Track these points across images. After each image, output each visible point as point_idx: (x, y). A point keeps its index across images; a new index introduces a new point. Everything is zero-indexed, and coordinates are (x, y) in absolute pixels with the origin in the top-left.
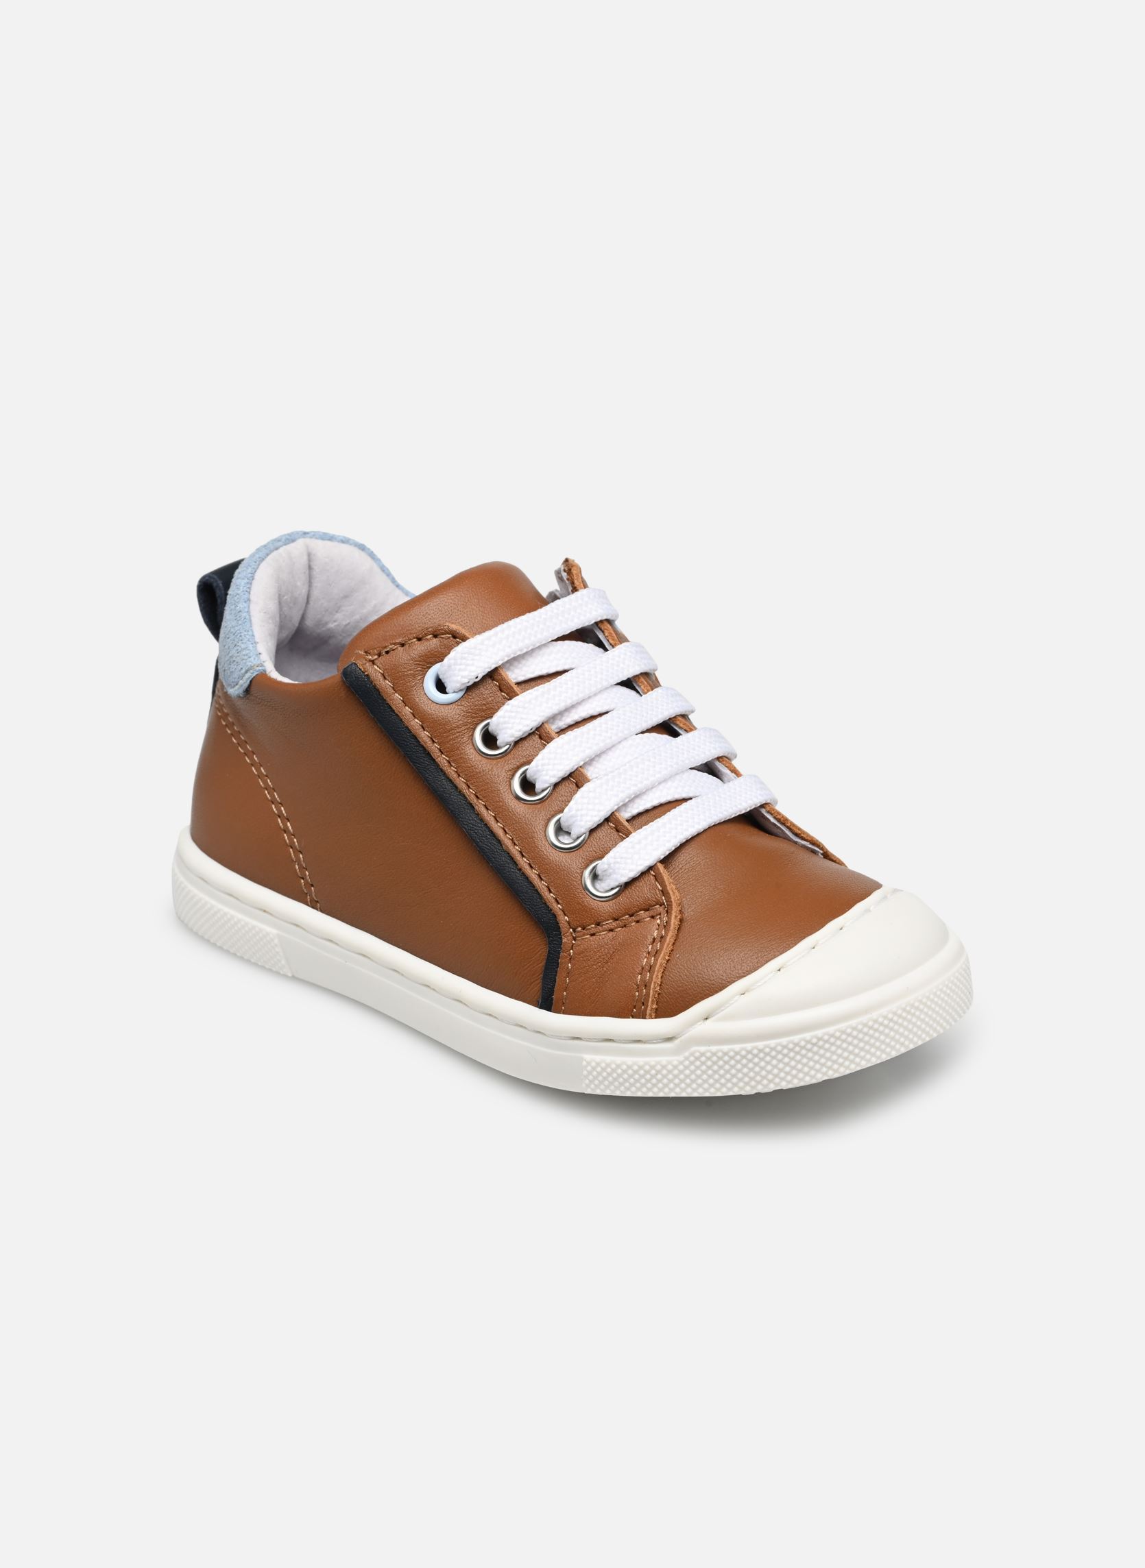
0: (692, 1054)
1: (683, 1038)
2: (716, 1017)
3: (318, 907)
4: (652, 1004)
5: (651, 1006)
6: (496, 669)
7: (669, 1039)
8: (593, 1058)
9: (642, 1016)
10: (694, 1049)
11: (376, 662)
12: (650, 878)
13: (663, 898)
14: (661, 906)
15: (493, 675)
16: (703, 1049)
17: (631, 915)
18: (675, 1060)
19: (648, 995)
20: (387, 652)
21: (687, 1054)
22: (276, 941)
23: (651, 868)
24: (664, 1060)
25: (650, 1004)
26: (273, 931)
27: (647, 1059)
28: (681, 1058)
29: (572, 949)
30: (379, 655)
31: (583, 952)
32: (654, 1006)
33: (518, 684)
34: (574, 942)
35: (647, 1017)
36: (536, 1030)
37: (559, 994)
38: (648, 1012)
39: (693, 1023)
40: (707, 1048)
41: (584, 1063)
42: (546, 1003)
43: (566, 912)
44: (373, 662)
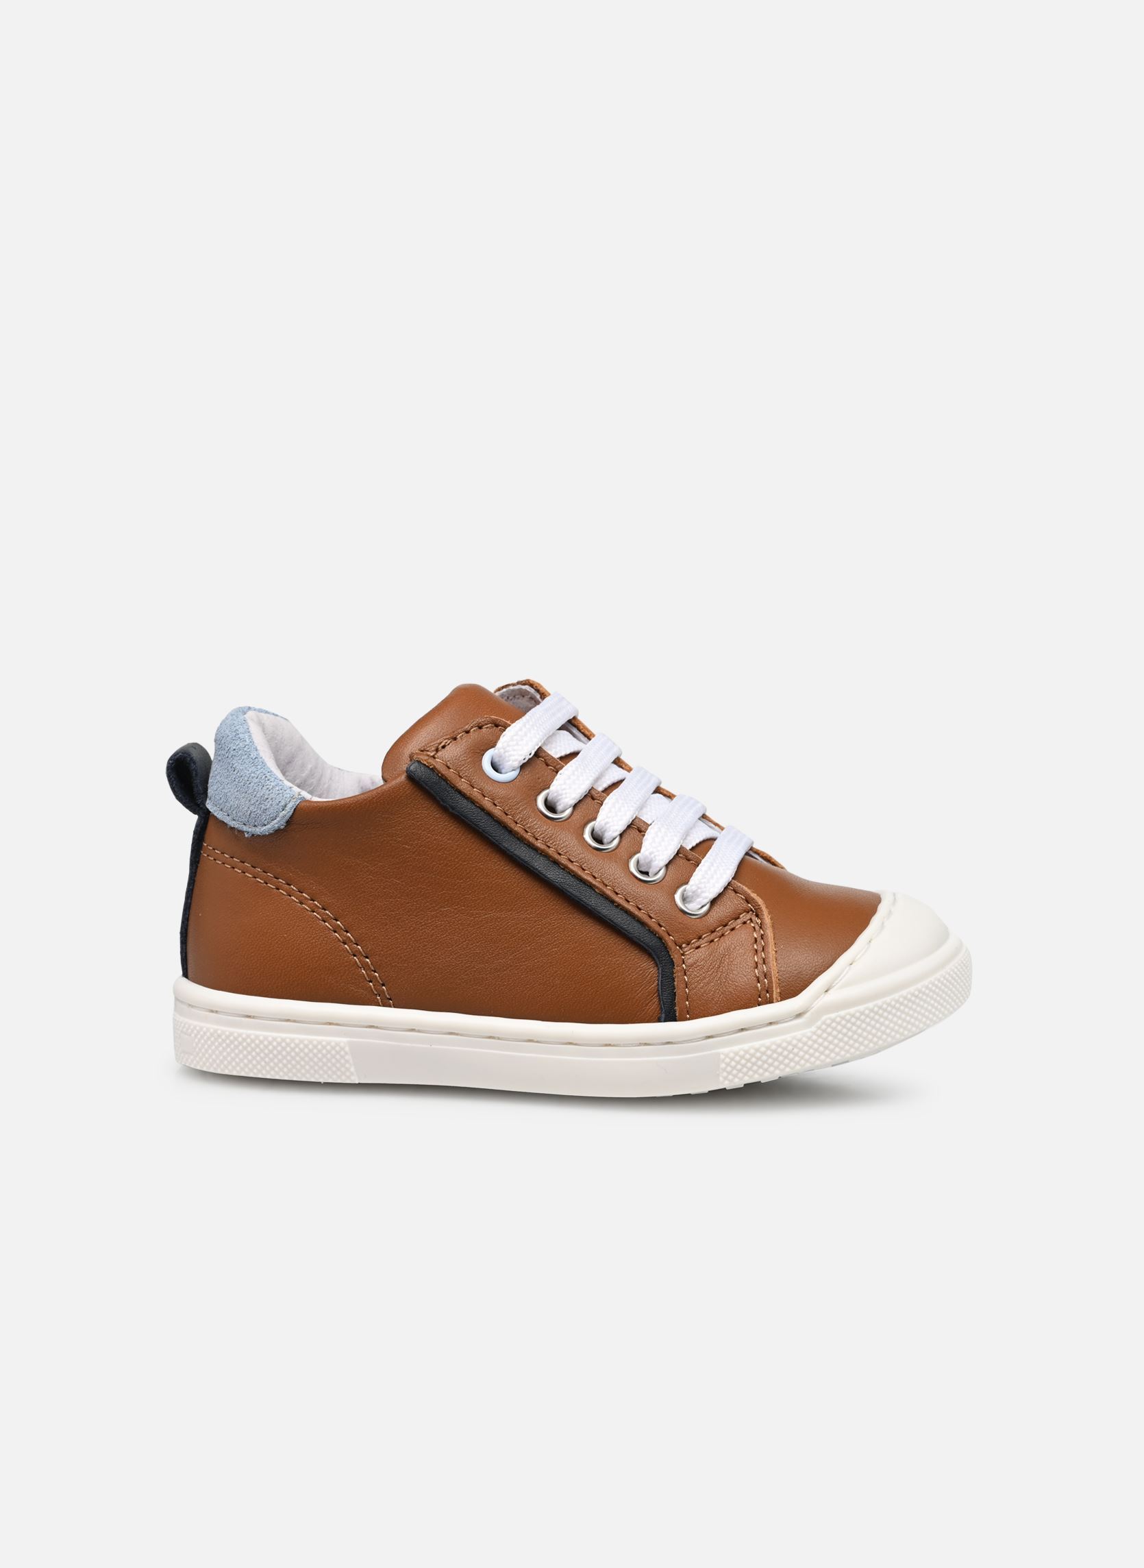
0: (824, 1023)
1: (811, 1011)
2: (835, 987)
3: (392, 1004)
4: (776, 989)
5: (776, 991)
6: (540, 748)
7: (799, 1015)
8: (729, 1050)
9: (771, 1001)
10: (824, 1018)
11: (436, 756)
12: (731, 893)
13: (750, 905)
14: (748, 912)
15: (539, 754)
16: (833, 1015)
17: (725, 926)
18: (808, 1031)
19: (770, 982)
20: (444, 747)
21: (819, 1023)
22: (347, 1049)
23: (729, 884)
24: (798, 1034)
25: (774, 989)
26: (343, 1040)
27: (783, 1037)
28: (813, 1029)
29: (684, 963)
30: (437, 750)
31: (695, 963)
32: (778, 991)
33: (561, 758)
34: (683, 957)
35: (774, 1001)
36: (664, 1041)
37: (681, 1004)
38: (774, 996)
39: (817, 997)
40: (836, 1014)
41: (722, 1057)
42: (671, 1017)
43: (670, 933)
44: (434, 757)
